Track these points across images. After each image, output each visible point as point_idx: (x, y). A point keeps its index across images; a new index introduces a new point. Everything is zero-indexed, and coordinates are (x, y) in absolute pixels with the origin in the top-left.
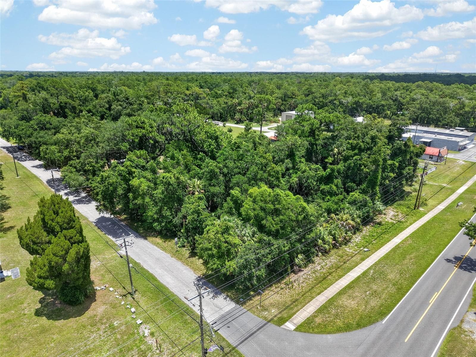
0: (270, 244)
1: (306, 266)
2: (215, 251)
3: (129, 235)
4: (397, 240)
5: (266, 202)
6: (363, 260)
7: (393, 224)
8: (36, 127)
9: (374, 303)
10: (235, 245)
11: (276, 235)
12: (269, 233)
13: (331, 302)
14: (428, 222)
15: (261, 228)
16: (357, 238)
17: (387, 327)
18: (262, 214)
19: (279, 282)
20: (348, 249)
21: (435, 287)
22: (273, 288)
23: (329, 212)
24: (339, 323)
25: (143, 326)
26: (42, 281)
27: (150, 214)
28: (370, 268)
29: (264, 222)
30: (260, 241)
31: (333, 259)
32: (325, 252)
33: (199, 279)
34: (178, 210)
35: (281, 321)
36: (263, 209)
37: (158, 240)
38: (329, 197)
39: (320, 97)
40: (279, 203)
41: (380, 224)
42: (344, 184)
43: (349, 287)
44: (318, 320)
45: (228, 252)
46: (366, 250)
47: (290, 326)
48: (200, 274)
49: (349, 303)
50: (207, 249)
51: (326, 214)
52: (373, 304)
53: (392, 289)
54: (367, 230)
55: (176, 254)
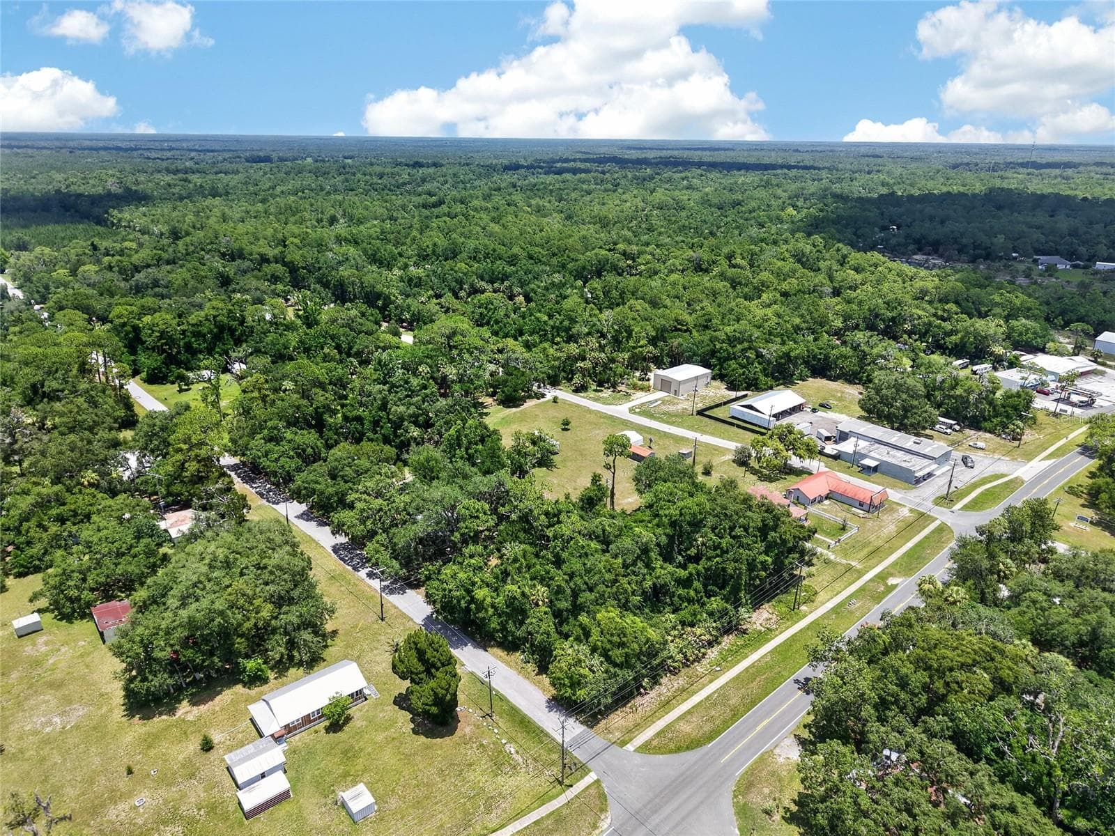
0: (616, 675)
1: (652, 689)
2: (567, 681)
3: (466, 645)
4: (754, 657)
5: (612, 635)
6: (711, 681)
7: (760, 633)
8: (292, 453)
9: (707, 728)
10: (585, 676)
11: (620, 666)
12: (615, 665)
13: (669, 726)
14: (801, 630)
15: (608, 659)
16: (713, 653)
17: (712, 748)
18: (608, 646)
19: (624, 705)
20: (699, 668)
21: (768, 714)
22: (618, 712)
23: (683, 623)
24: (672, 746)
25: (508, 745)
26: (427, 707)
27: (492, 626)
28: (715, 692)
29: (610, 653)
30: (607, 671)
31: (680, 681)
32: (674, 672)
33: (549, 701)
34: (522, 623)
35: (623, 743)
36: (610, 642)
37: (499, 652)
38: (686, 604)
39: (723, 342)
40: (625, 636)
41: (745, 632)
42: (705, 586)
43: (689, 712)
44: (655, 743)
45: (579, 683)
46: (718, 669)
47: (630, 747)
48: (549, 696)
49: (686, 728)
50: (559, 679)
51: (680, 627)
52: (705, 729)
53: (729, 714)
54: (727, 641)
55: (521, 671)
